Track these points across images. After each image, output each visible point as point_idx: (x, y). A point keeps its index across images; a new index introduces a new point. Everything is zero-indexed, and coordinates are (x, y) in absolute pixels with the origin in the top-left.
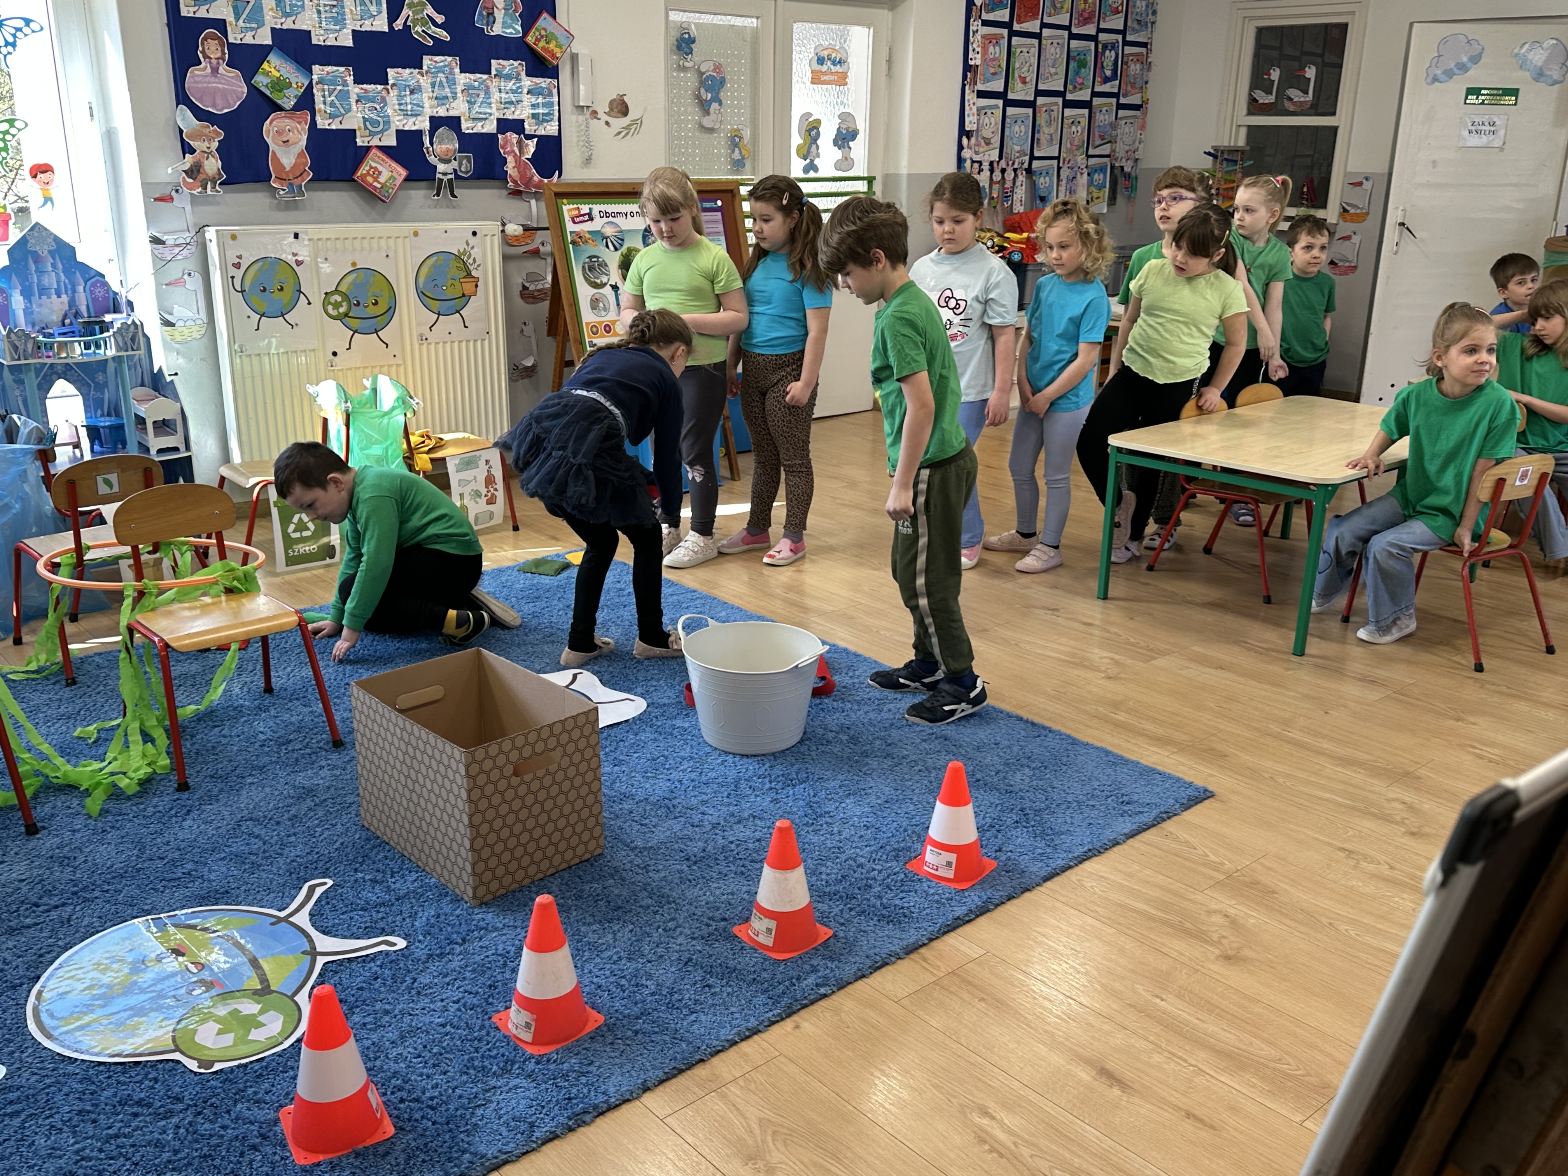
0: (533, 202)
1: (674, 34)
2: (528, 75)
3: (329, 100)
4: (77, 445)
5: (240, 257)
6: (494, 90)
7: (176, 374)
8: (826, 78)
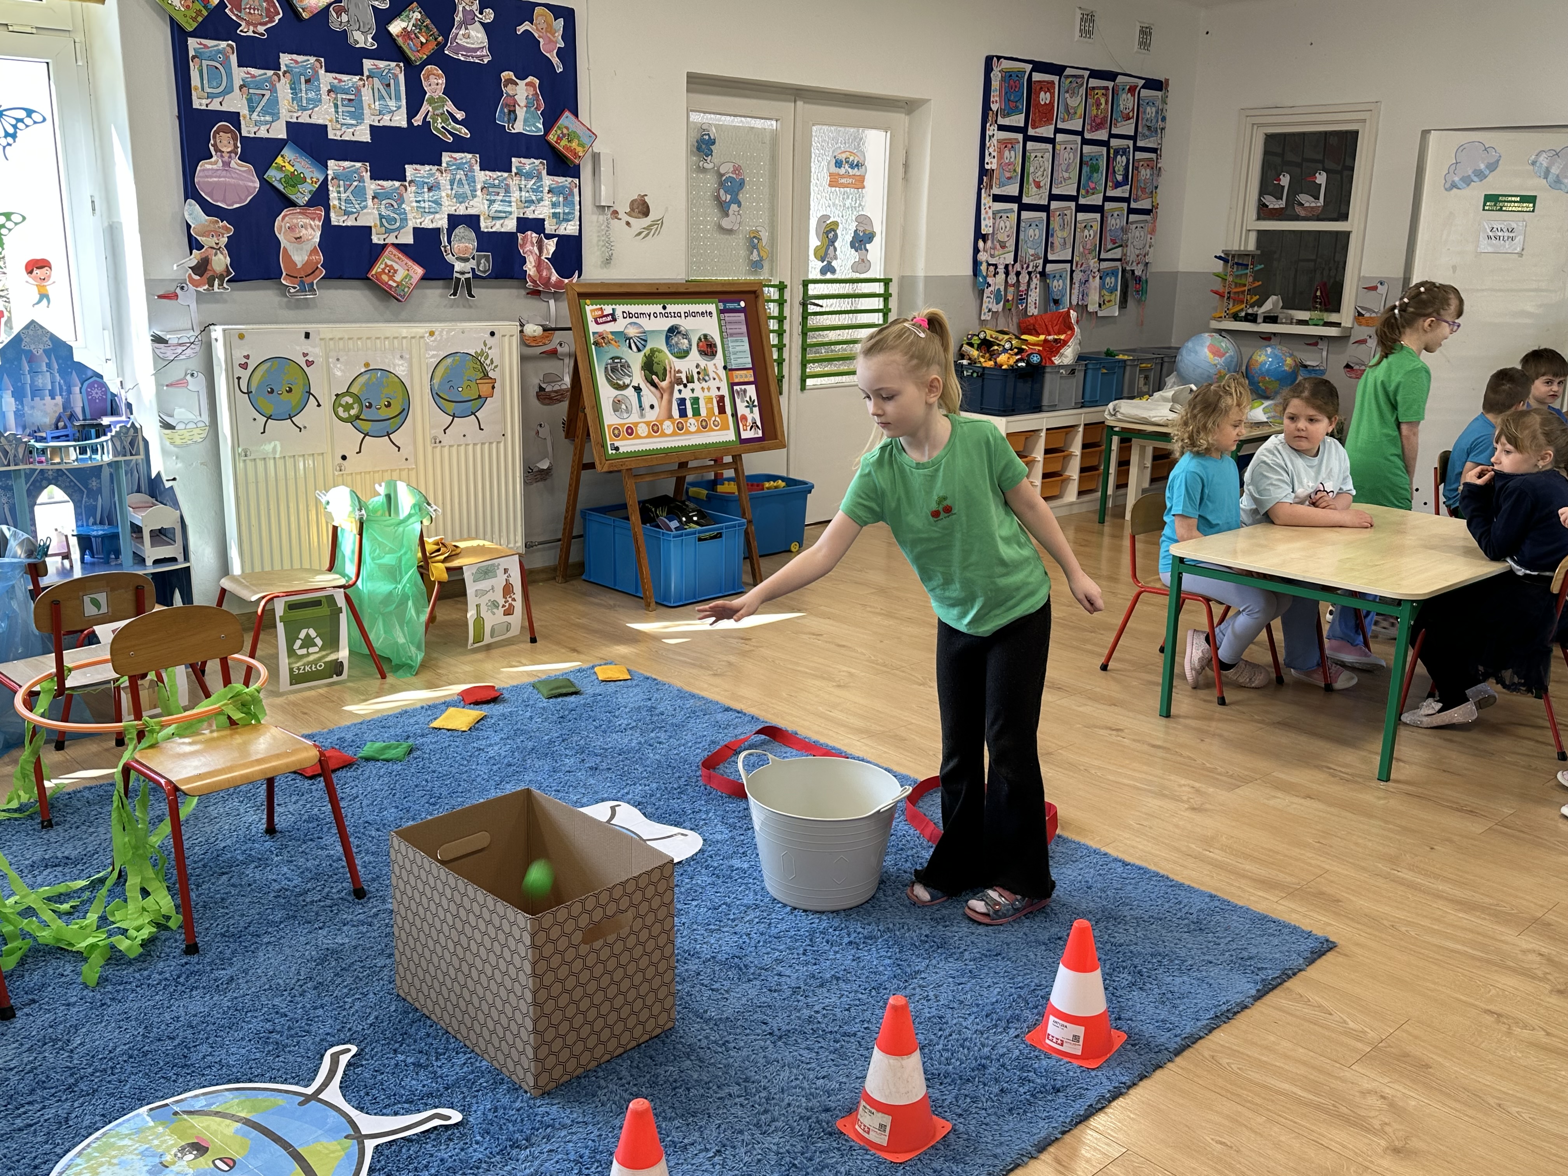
0: (552, 302)
1: (695, 135)
2: (549, 174)
3: (344, 196)
4: (66, 556)
5: (247, 357)
6: (514, 188)
7: (174, 479)
8: (843, 181)
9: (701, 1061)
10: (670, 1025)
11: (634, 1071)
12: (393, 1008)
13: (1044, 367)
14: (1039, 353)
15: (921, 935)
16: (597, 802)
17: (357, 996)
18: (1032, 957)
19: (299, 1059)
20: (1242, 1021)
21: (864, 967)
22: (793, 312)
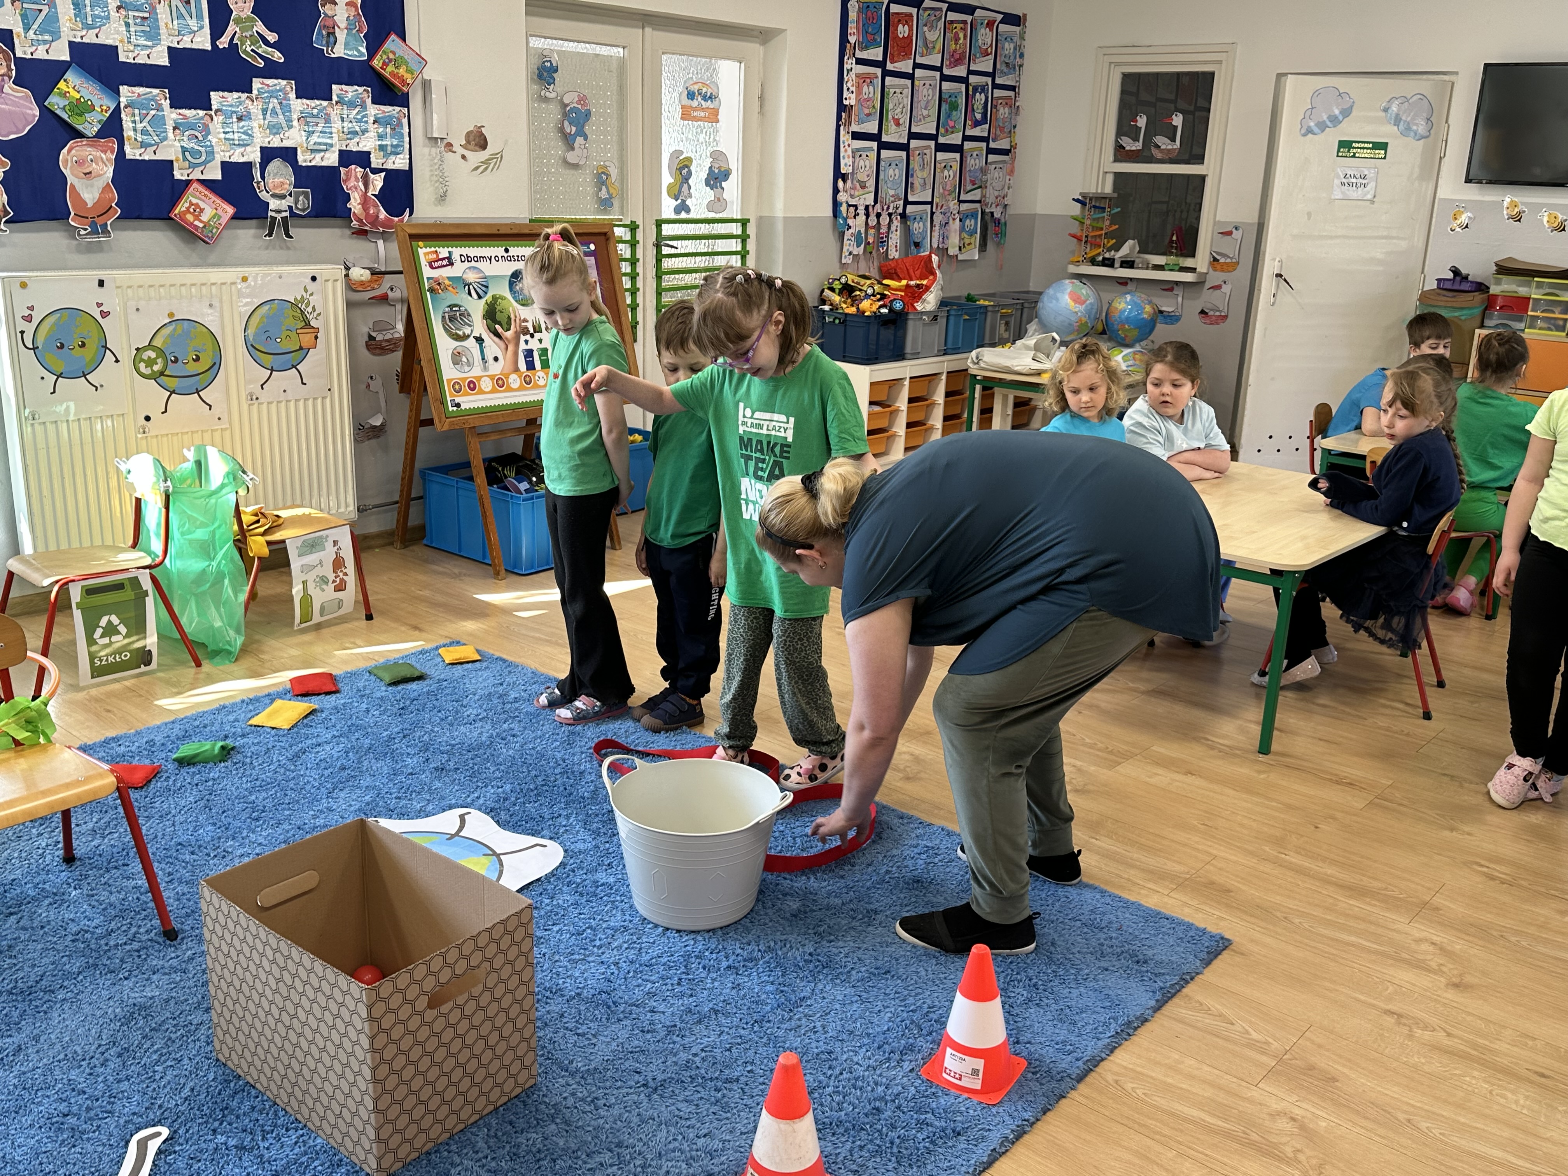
0: (380, 243)
1: (535, 62)
2: (373, 102)
3: (139, 126)
5: (31, 308)
6: (335, 118)
8: (697, 114)
9: (567, 1123)
10: (532, 1082)
11: (492, 1141)
12: (211, 1076)
13: (907, 313)
14: (902, 299)
15: (804, 953)
16: (444, 810)
17: (169, 1063)
18: (923, 973)
19: (100, 1149)
20: (1144, 1037)
21: (745, 996)
22: (646, 253)
